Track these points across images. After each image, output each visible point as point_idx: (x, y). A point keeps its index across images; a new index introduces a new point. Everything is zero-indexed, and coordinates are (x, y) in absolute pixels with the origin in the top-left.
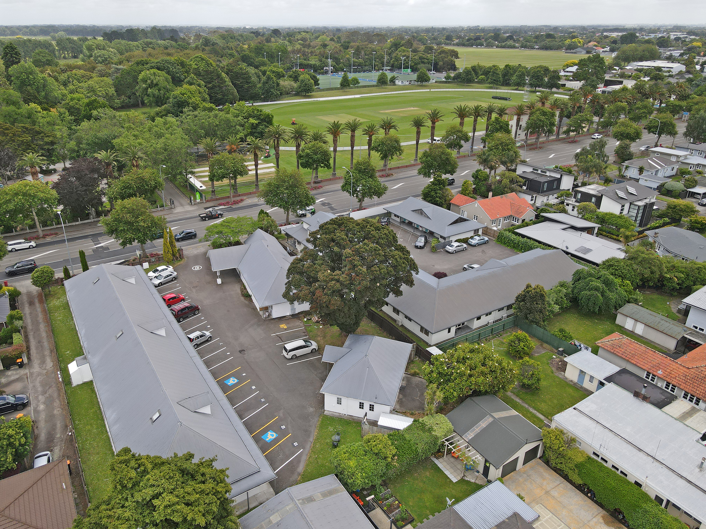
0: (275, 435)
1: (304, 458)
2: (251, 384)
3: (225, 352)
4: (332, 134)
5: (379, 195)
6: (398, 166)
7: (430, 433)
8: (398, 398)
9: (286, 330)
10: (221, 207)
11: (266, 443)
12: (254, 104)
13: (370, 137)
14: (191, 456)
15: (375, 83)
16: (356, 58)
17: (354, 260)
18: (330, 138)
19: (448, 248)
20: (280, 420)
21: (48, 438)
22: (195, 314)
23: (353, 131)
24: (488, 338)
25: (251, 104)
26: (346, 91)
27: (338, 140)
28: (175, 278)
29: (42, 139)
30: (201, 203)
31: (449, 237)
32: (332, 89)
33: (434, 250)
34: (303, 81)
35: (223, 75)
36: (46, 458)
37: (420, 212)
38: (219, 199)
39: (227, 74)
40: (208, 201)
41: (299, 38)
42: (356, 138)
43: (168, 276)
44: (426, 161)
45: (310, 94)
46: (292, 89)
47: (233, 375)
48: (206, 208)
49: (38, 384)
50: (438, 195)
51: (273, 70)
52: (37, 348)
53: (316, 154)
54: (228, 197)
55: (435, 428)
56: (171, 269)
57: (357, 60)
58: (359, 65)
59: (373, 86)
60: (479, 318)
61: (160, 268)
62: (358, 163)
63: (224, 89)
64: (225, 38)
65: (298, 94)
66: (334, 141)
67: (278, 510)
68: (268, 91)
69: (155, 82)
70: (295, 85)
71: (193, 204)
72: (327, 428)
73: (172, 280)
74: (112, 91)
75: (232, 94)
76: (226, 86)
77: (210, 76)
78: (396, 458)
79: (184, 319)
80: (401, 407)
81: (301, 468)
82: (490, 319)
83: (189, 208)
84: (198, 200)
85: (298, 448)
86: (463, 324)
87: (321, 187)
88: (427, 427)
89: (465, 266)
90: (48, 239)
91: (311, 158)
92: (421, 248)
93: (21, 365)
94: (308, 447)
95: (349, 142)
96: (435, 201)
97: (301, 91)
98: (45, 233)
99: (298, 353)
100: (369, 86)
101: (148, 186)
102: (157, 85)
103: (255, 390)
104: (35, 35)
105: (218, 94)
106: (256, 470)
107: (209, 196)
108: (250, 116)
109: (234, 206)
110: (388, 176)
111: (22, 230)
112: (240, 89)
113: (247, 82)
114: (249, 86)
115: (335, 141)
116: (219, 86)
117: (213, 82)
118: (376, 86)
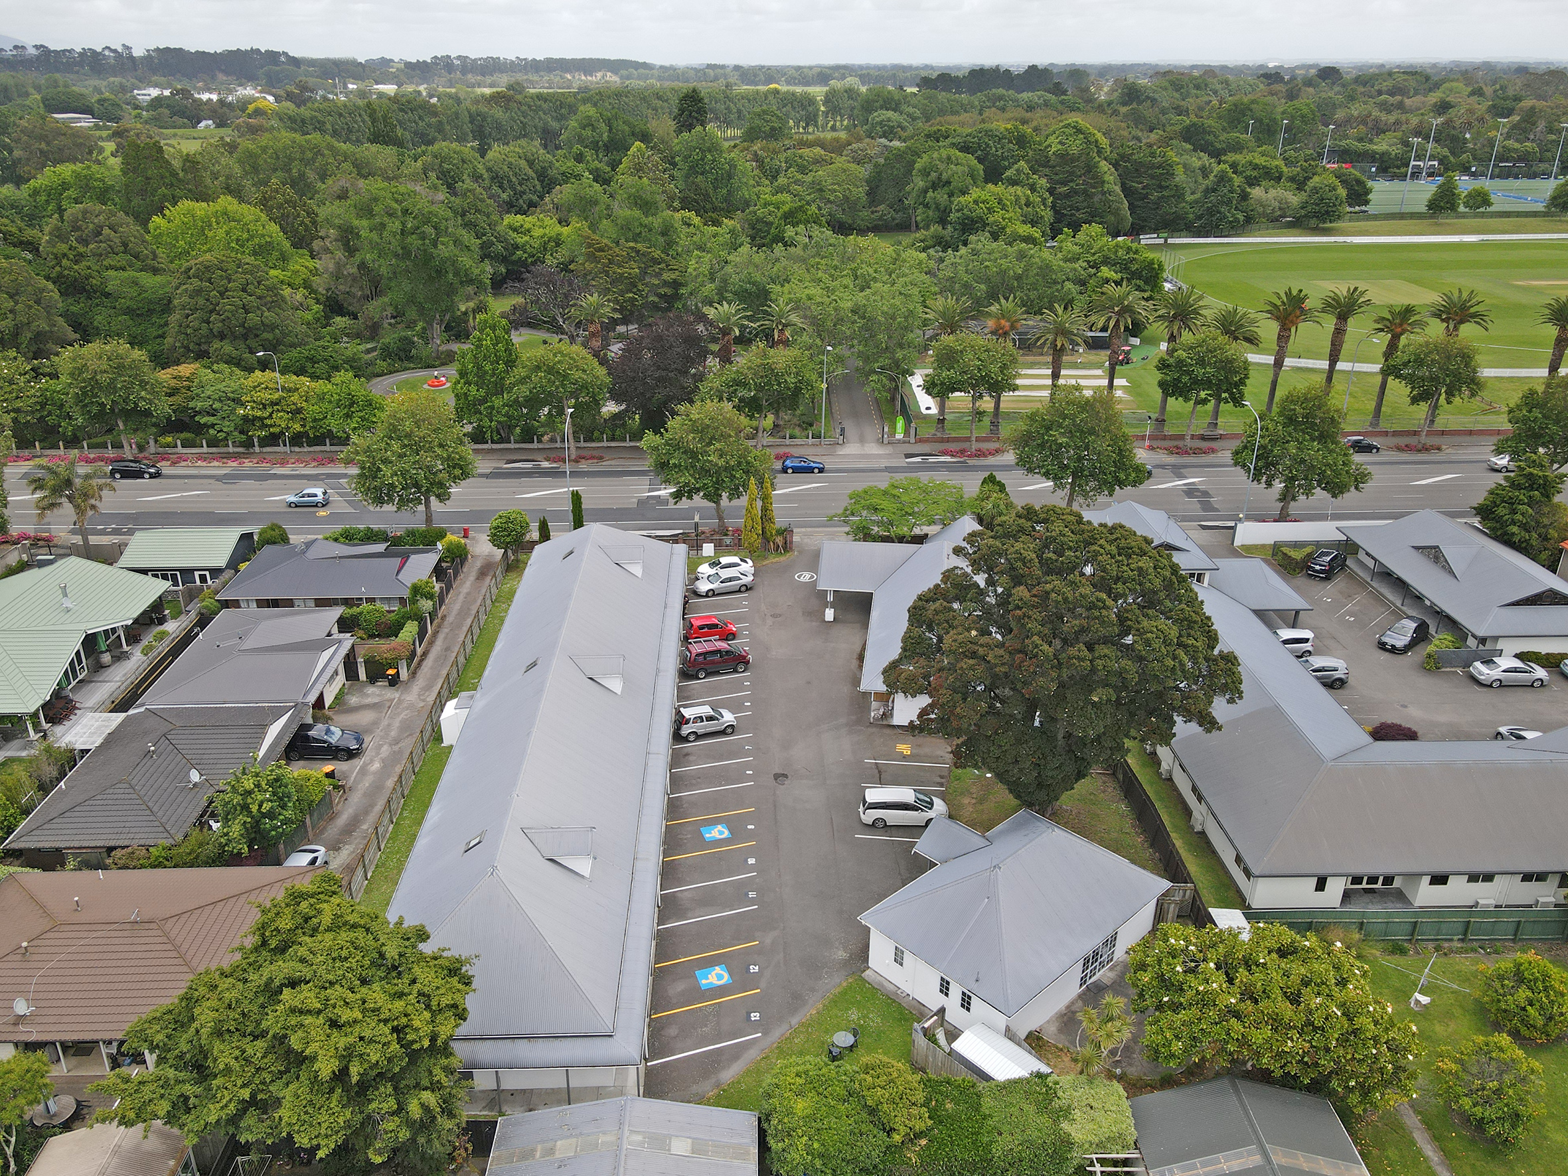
0: (726, 978)
1: (753, 1054)
2: (750, 852)
3: (747, 766)
4: (1277, 318)
5: (1336, 489)
6: (1470, 427)
7: (1056, 1122)
8: (1068, 1007)
9: (905, 758)
10: (942, 459)
11: (697, 987)
12: (1170, 241)
13: (1396, 338)
14: (423, 935)
15: (1540, 207)
16: (1517, 141)
17: (1029, 617)
18: (1269, 329)
19: (1480, 669)
20: (759, 951)
21: (346, 825)
22: (735, 671)
23: (1343, 317)
24: (1446, 945)
25: (1162, 241)
26: (1441, 224)
27: (1292, 337)
28: (748, 588)
29: (658, 275)
30: (904, 442)
31: (1496, 639)
32: (1402, 216)
33: (1433, 665)
34: (1315, 190)
35: (1104, 166)
36: (311, 856)
37: (1434, 554)
38: (948, 440)
39: (1116, 165)
40: (921, 441)
41: (1385, 89)
42: (1347, 337)
43: (730, 579)
44: (1525, 421)
45: (1328, 225)
46: (1284, 209)
47: (727, 822)
48: (908, 456)
49: (397, 723)
50: (1518, 517)
51: (1257, 161)
52: (436, 660)
53: (1202, 362)
54: (968, 439)
55: (1077, 1114)
56: (748, 567)
57: (1517, 145)
58: (1520, 159)
59: (1535, 214)
60: (1439, 879)
61: (724, 560)
62: (1290, 399)
63: (1096, 199)
64: (1182, 87)
65: (1299, 223)
66: (1280, 337)
67: (581, 1134)
68: (1211, 212)
69: (945, 176)
70: (1294, 199)
71: (886, 441)
72: (848, 1009)
73: (739, 591)
74: (860, 192)
75: (1116, 213)
76: (1104, 193)
77: (1067, 168)
78: (924, 1142)
79: (708, 675)
80: (1060, 1031)
81: (728, 1075)
82: (1486, 895)
83: (873, 449)
84: (899, 436)
85: (756, 1026)
86: (1388, 880)
87: (1213, 451)
88: (1056, 1104)
89: (1503, 730)
90: (583, 466)
91: (1188, 373)
92: (1393, 650)
93: (394, 681)
94: (777, 1033)
95: (1327, 348)
96: (1505, 533)
97: (1305, 216)
98: (582, 453)
99: (892, 816)
100: (1518, 214)
101: (779, 384)
102: (948, 183)
103: (752, 868)
104: (808, 84)
105: (1078, 210)
106: (603, 1031)
107: (927, 431)
108: (1106, 261)
109: (971, 462)
110: (1425, 449)
111: (553, 440)
112: (1139, 203)
113: (1161, 187)
114: (1163, 197)
115: (1283, 338)
116: (1085, 191)
117: (1072, 181)
118: (1545, 214)
